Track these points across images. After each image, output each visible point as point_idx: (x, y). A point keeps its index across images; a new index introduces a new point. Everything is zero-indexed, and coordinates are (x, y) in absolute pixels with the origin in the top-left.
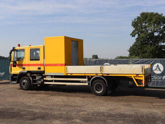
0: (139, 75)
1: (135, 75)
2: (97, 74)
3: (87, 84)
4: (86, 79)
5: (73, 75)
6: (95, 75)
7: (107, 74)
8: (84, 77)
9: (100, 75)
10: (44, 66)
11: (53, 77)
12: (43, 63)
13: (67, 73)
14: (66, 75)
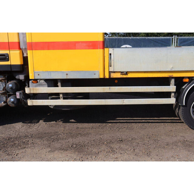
3: (172, 101)
4: (172, 88)
5: (130, 76)
8: (165, 81)
10: (20, 49)
11: (59, 84)
12: (17, 40)
13: (111, 69)
14: (107, 76)
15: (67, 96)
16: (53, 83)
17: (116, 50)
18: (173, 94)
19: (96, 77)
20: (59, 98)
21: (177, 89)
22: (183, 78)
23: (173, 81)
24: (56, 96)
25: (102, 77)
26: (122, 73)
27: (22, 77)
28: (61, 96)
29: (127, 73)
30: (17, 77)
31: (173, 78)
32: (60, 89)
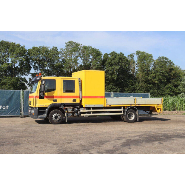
0: (160, 105)
1: (157, 105)
2: (131, 105)
3: (122, 113)
4: (122, 110)
5: (111, 106)
6: (130, 106)
7: (139, 105)
8: (120, 108)
9: (134, 105)
10: (80, 98)
11: (91, 109)
12: (79, 95)
13: (107, 104)
14: (105, 106)
15: (94, 112)
16: (89, 108)
17: (108, 99)
18: (123, 112)
19: (103, 106)
20: (91, 113)
21: (124, 110)
22: (125, 107)
23: (122, 108)
24: (90, 112)
25: (104, 106)
26: (109, 105)
27: (78, 107)
28: (92, 112)
29: (111, 105)
30: (77, 107)
31: (122, 107)
32: (92, 110)
